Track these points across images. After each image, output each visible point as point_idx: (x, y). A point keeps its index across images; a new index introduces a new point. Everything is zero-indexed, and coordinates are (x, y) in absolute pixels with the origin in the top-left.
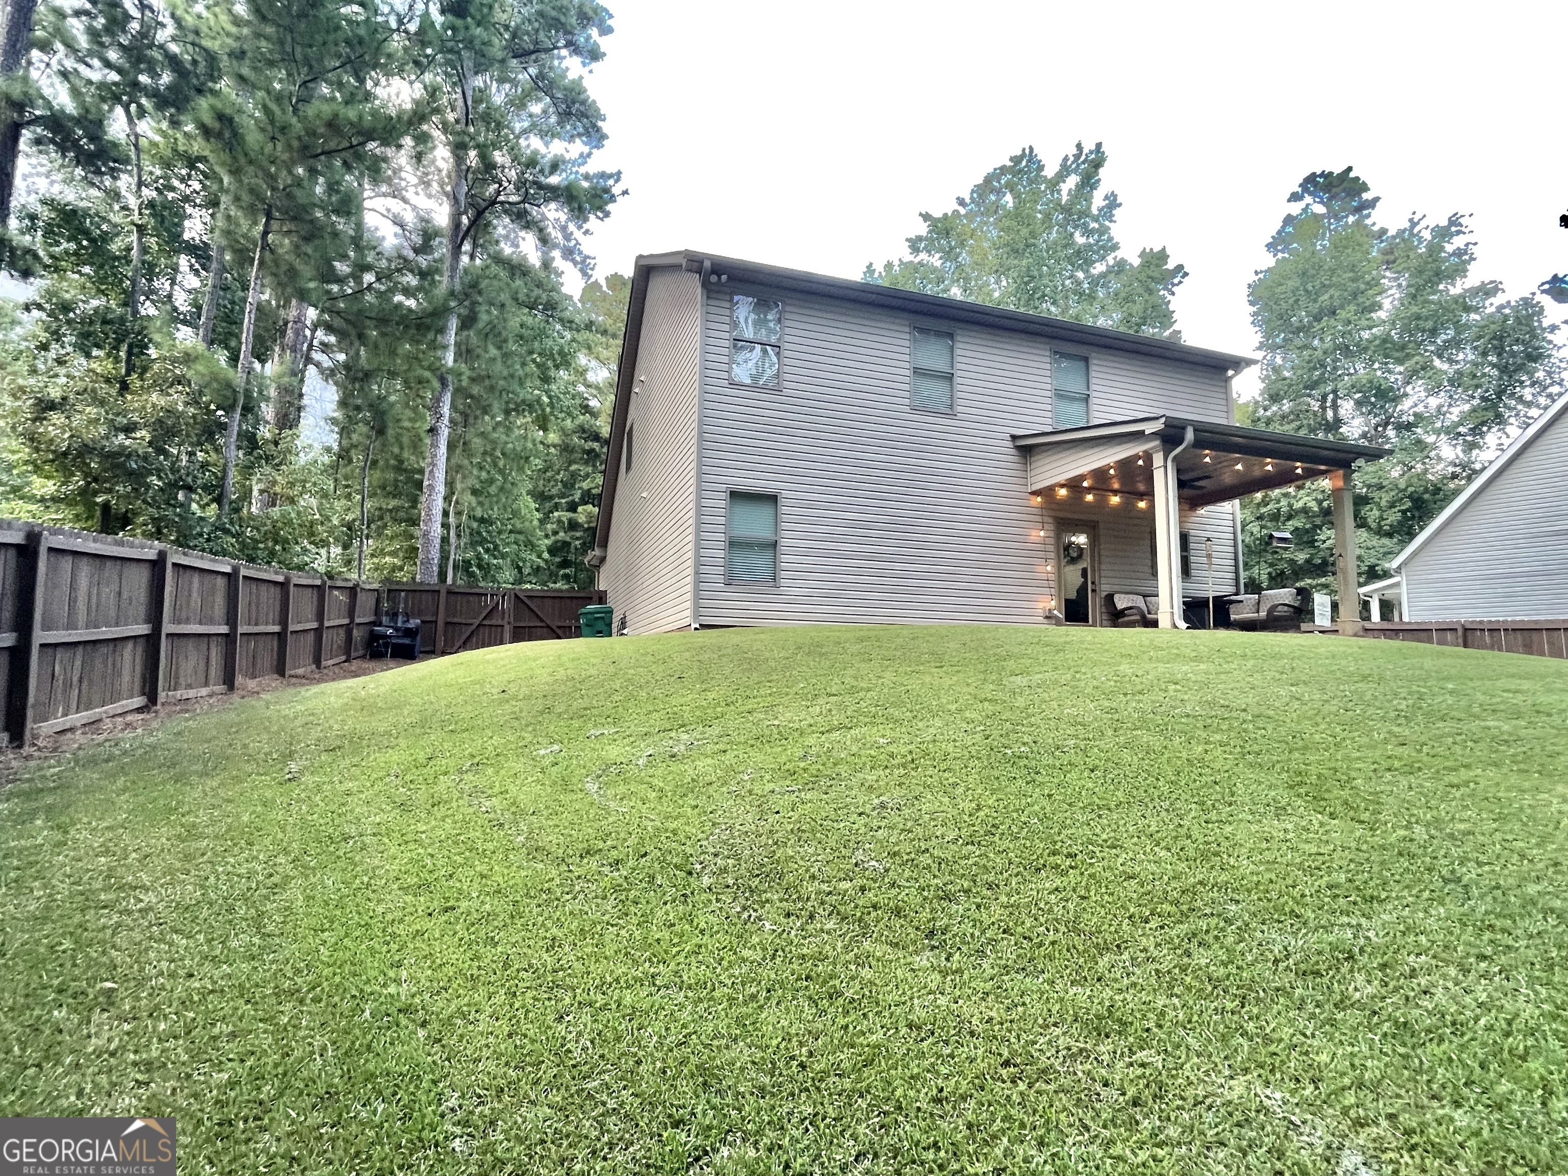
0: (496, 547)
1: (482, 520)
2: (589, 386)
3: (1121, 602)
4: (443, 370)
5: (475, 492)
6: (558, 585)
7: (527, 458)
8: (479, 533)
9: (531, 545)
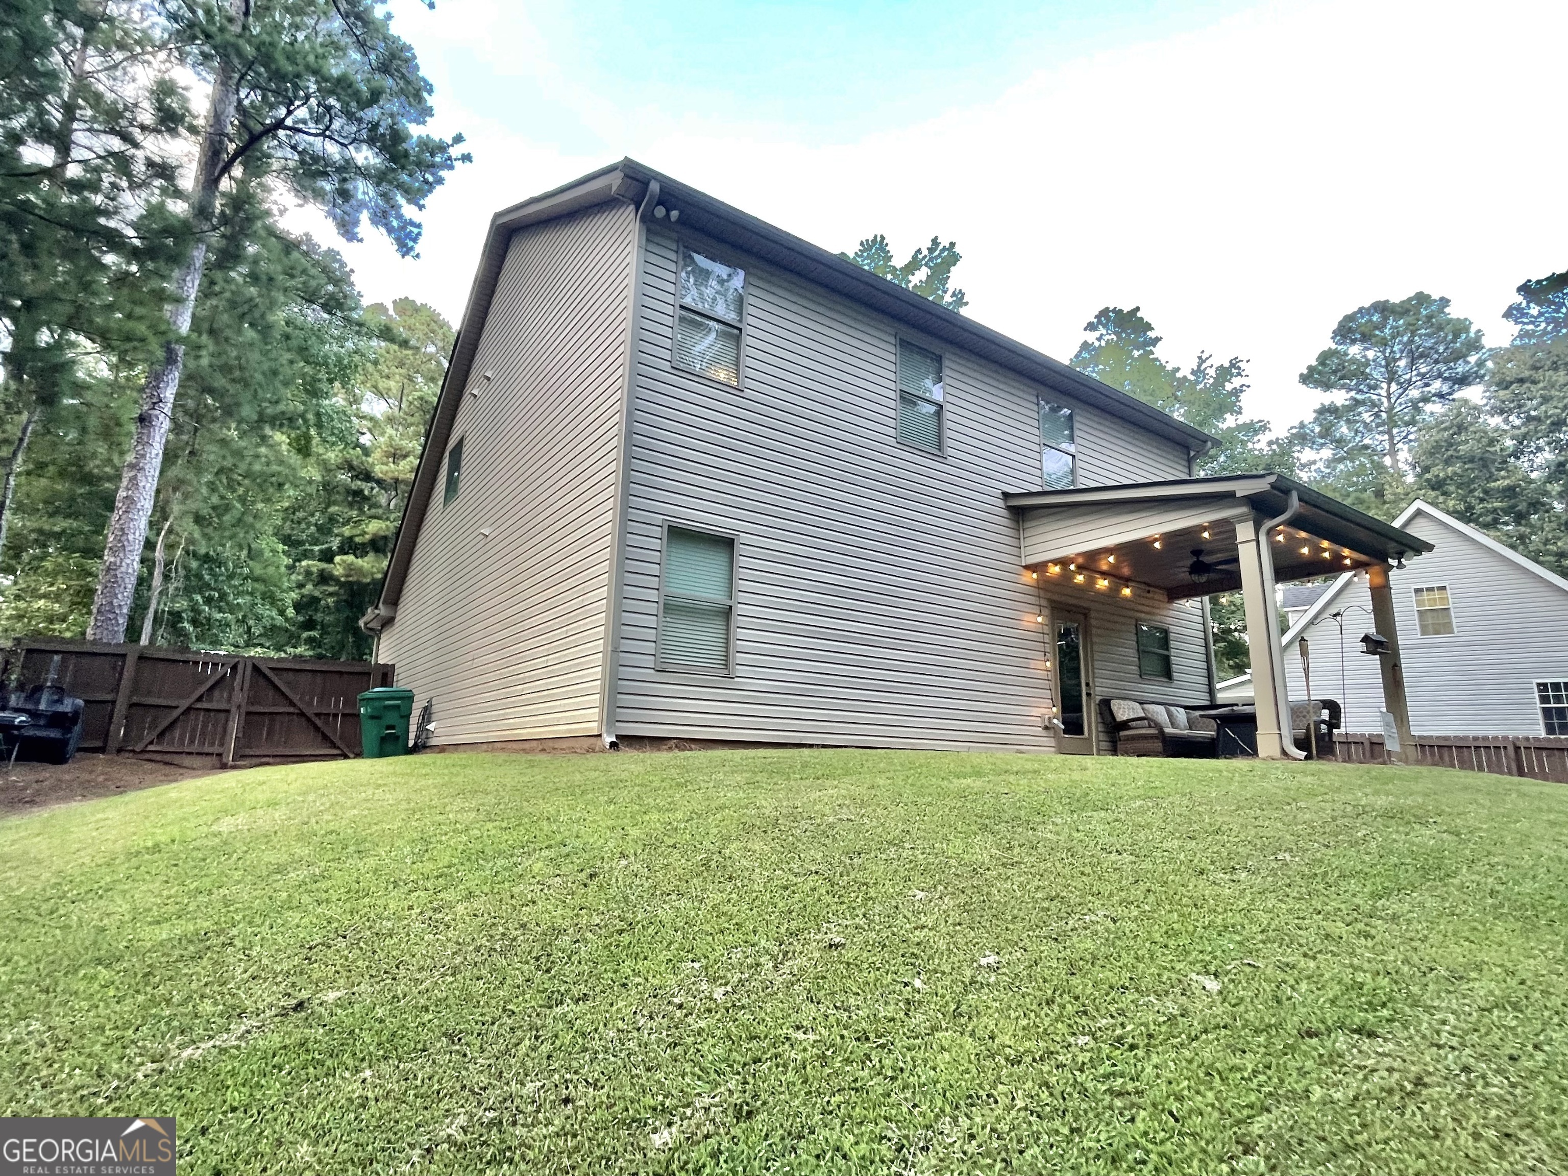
0: (223, 596)
1: (206, 558)
2: (364, 417)
3: (1124, 711)
4: (171, 336)
5: (199, 519)
6: (299, 650)
7: (280, 485)
8: (199, 577)
9: (270, 598)
